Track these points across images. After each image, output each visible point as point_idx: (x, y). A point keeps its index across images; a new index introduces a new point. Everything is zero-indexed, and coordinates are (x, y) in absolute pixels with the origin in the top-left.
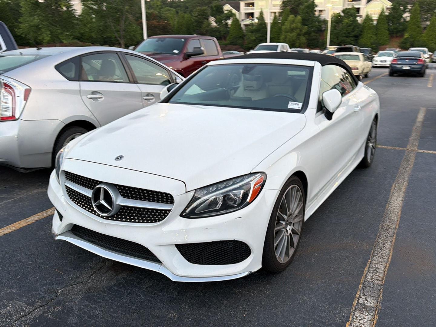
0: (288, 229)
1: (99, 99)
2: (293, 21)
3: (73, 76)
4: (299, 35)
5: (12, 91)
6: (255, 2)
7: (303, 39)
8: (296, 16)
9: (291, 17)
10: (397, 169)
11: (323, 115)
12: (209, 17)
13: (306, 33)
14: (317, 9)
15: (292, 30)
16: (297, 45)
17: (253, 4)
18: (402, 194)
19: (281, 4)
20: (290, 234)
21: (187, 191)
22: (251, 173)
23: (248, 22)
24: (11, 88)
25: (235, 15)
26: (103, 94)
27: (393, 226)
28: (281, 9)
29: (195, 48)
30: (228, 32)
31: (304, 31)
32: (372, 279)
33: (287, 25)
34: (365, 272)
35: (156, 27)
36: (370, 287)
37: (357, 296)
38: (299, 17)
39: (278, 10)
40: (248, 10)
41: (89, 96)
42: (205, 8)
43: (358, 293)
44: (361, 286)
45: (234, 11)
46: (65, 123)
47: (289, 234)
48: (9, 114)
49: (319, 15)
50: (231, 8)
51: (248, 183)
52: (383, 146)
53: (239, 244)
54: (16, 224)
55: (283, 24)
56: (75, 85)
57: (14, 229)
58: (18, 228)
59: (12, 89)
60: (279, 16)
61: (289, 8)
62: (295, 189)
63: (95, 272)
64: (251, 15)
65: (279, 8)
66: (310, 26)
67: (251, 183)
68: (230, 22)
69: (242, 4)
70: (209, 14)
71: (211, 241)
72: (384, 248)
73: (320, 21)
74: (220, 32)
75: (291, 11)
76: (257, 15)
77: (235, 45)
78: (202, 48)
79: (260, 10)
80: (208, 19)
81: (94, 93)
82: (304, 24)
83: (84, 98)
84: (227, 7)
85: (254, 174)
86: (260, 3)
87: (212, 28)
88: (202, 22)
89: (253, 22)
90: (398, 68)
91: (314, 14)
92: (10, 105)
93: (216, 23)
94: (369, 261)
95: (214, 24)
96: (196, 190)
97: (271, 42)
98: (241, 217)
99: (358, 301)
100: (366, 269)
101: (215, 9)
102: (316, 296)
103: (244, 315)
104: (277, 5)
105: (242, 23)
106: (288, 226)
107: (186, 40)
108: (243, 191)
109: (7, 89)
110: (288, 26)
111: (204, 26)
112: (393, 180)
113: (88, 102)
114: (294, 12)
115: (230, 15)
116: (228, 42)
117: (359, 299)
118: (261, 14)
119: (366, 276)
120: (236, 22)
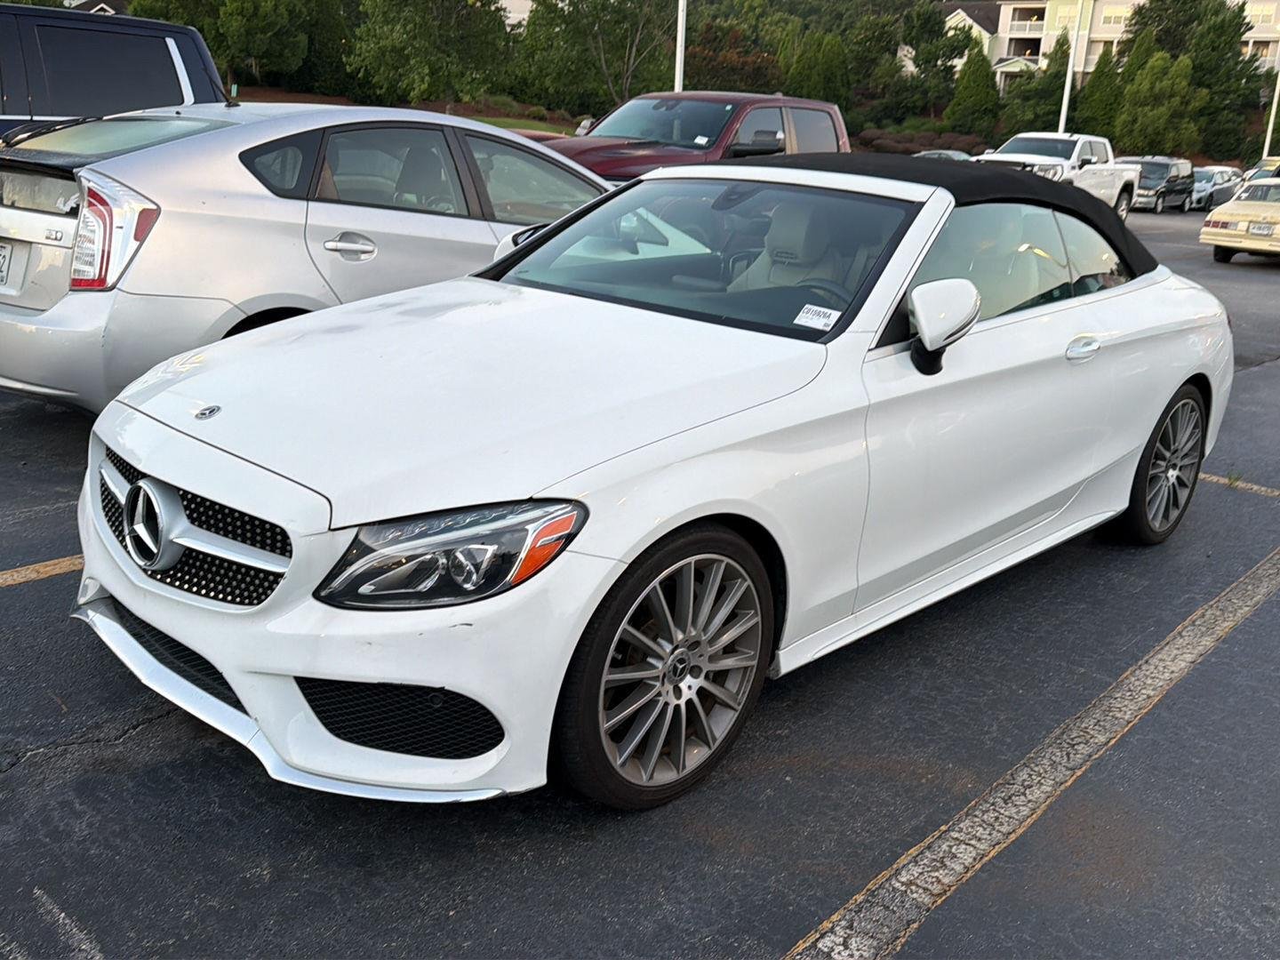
0: (683, 685)
1: (363, 256)
2: (1165, 71)
3: (291, 183)
4: (1176, 115)
5: (107, 212)
6: (1048, 6)
7: (1190, 129)
8: (1175, 57)
9: (1159, 58)
10: (1250, 563)
11: (907, 355)
12: (897, 45)
13: (1201, 112)
14: (1249, 36)
15: (1157, 99)
16: (1169, 146)
17: (1040, 14)
18: (1208, 642)
19: (1129, 15)
20: (689, 703)
21: (332, 527)
22: (531, 500)
23: (1018, 65)
24: (103, 202)
25: (978, 43)
26: (375, 241)
27: (1102, 739)
28: (1127, 31)
29: (757, 133)
30: (951, 93)
31: (1196, 104)
32: (910, 883)
33: (1143, 82)
34: (903, 860)
35: (733, 70)
36: (887, 908)
37: (827, 925)
38: (1185, 60)
39: (1117, 33)
40: (1023, 29)
41: (331, 245)
42: (886, 18)
43: (835, 918)
44: (860, 898)
45: (977, 31)
46: (247, 312)
47: (682, 702)
48: (92, 272)
49: (1254, 58)
50: (969, 21)
51: (520, 529)
52: (1255, 487)
53: (461, 702)
54: (47, 566)
55: (1129, 77)
56: (293, 211)
57: (34, 576)
58: (42, 576)
59: (107, 207)
60: (1121, 53)
61: (1154, 30)
62: (718, 568)
63: (150, 720)
64: (1033, 45)
65: (1122, 27)
66: (1216, 88)
67: (530, 527)
68: (959, 63)
69: (1006, 12)
70: (899, 36)
71: (376, 681)
72: (1020, 800)
73: (1253, 77)
74: (925, 93)
75: (1158, 40)
76: (1047, 46)
77: (968, 133)
78: (780, 135)
79: (1059, 32)
80: (895, 53)
81: (346, 236)
82: (1197, 82)
83: (316, 249)
84: (958, 20)
85: (540, 504)
86: (1064, 11)
87: (903, 80)
88: (874, 61)
89: (1033, 67)
91: (1240, 54)
92: (97, 248)
93: (917, 66)
94: (943, 828)
95: (910, 68)
96: (360, 526)
97: (1066, 130)
98: (471, 625)
99: (817, 940)
100: (913, 851)
101: (916, 23)
102: (698, 900)
103: (451, 913)
104: (1117, 20)
105: (1000, 70)
106: (688, 677)
107: (739, 107)
108: (496, 547)
109: (94, 205)
110: (1146, 85)
111: (878, 71)
112: (1210, 595)
113: (326, 260)
114: (1171, 41)
115: (965, 42)
116: (946, 122)
117: (822, 936)
118: (1063, 44)
119: (898, 872)
120: (981, 66)
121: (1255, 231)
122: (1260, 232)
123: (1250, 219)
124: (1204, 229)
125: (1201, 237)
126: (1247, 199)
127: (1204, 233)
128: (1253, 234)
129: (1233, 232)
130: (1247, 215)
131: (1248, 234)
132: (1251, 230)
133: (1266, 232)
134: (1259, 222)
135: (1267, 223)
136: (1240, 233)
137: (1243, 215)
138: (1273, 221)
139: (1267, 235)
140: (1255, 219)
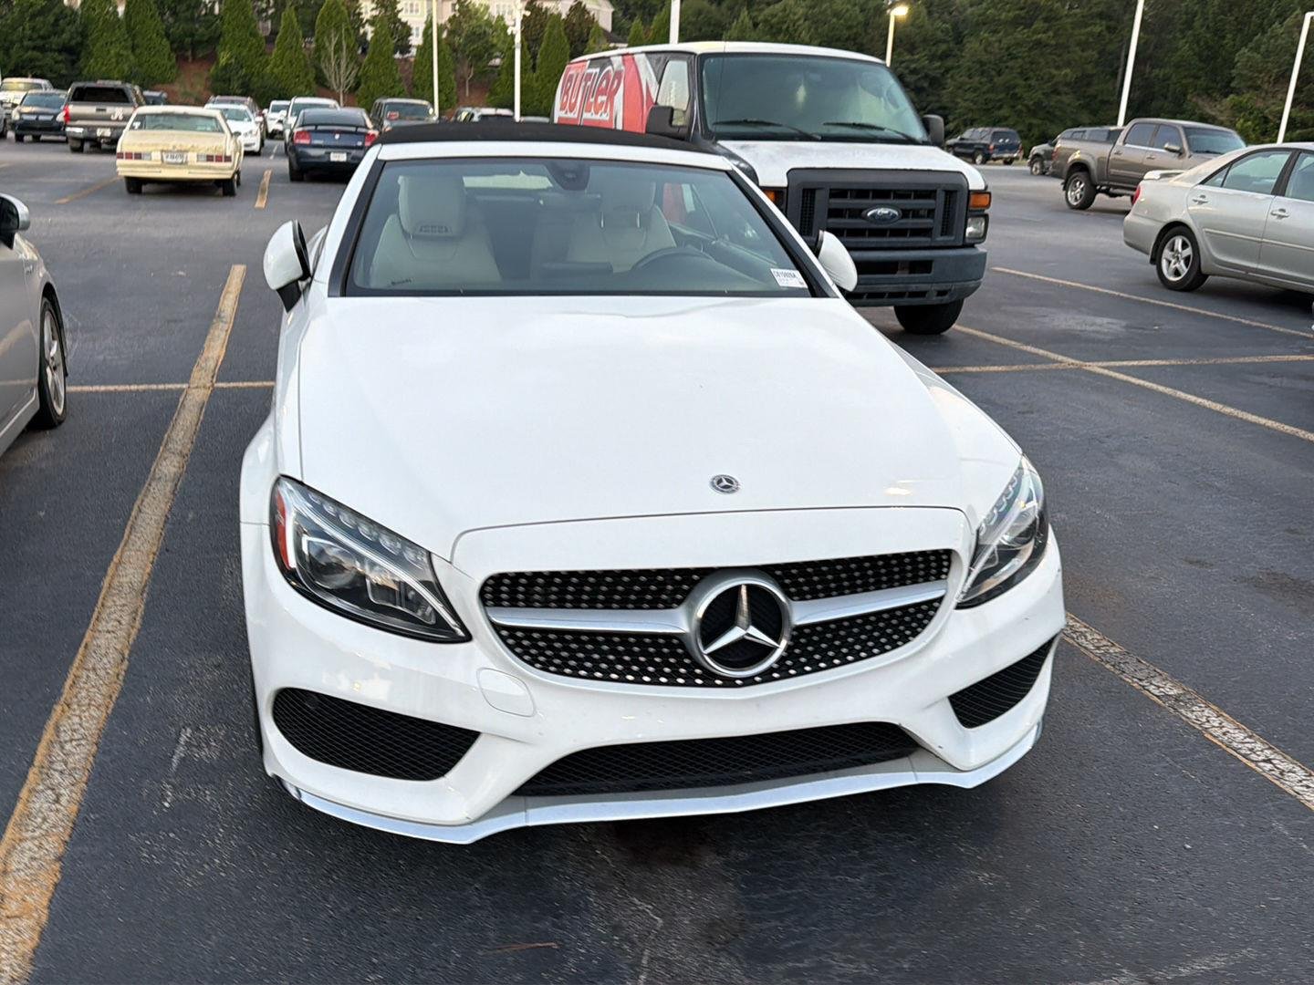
90: (314, 157)
121: (169, 160)
122: (174, 160)
123: (161, 148)
124: (119, 162)
125: (118, 169)
126: (140, 128)
127: (121, 166)
128: (169, 163)
129: (149, 163)
130: (157, 145)
131: (164, 164)
132: (165, 159)
133: (180, 161)
134: (171, 151)
135: (178, 151)
136: (155, 163)
137: (153, 145)
138: (183, 149)
139: (182, 163)
140: (165, 149)
